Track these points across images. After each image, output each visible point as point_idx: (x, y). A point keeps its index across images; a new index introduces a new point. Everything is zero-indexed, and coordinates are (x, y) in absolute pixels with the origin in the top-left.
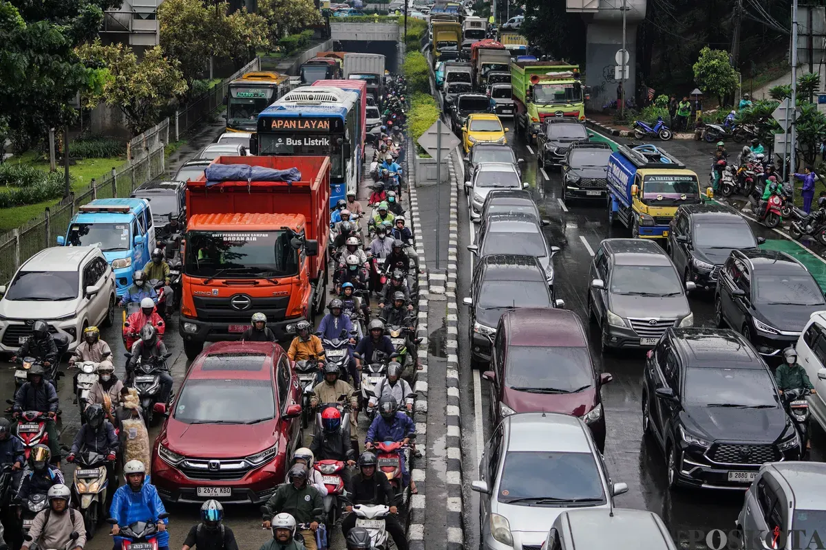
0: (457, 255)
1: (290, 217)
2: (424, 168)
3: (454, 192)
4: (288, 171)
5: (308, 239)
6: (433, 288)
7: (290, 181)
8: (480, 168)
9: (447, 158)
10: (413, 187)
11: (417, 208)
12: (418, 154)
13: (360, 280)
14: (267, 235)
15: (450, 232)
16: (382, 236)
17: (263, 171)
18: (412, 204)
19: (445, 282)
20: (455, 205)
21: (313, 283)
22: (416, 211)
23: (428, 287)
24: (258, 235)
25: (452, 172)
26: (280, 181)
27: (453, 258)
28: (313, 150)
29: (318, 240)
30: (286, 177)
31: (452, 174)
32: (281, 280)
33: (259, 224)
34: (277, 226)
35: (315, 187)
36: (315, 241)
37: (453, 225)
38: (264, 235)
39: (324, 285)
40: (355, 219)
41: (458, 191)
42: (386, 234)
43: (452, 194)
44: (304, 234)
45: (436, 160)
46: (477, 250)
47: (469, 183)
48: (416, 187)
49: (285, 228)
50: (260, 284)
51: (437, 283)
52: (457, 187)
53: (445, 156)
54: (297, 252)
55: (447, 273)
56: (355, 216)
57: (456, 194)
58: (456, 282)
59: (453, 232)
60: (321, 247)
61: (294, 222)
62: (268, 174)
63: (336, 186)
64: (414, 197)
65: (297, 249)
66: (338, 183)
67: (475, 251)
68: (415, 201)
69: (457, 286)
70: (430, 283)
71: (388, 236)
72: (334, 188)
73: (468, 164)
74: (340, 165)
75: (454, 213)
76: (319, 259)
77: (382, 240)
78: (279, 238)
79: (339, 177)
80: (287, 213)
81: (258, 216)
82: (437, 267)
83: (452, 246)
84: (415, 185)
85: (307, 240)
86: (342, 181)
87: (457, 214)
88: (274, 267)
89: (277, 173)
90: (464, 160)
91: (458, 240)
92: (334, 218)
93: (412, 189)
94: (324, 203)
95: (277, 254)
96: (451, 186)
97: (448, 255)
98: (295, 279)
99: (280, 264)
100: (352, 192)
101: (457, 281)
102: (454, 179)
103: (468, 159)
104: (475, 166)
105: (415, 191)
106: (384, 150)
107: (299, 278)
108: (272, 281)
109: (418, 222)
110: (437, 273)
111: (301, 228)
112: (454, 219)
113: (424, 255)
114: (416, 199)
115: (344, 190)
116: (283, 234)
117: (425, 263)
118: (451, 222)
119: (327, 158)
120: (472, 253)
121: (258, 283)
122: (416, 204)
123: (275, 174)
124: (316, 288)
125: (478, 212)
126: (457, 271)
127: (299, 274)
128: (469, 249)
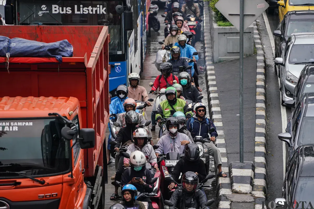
0: (266, 145)
1: (61, 101)
2: (224, 39)
3: (260, 67)
4: (57, 44)
5: (83, 127)
6: (237, 187)
7: (59, 57)
8: (293, 40)
9: (252, 26)
10: (211, 63)
11: (216, 88)
12: (216, 21)
13: (147, 181)
14: (31, 124)
15: (256, 117)
16: (174, 130)
17: (25, 45)
18: (211, 89)
19: (252, 179)
20: (262, 83)
21: (89, 182)
22: (215, 92)
23: (230, 185)
24: (20, 124)
25: (258, 43)
26: (46, 56)
27: (262, 149)
28: (85, 19)
29: (95, 128)
30: (54, 51)
31: (258, 46)
32: (50, 179)
33: (21, 110)
34: (45, 113)
35: (91, 63)
36: (92, 129)
37: (261, 108)
38: (27, 124)
39: (103, 185)
40: (140, 108)
41: (266, 67)
42: (178, 128)
43: (259, 70)
44: (78, 123)
45: (239, 30)
46: (290, 139)
47: (280, 60)
48: (214, 63)
49: (54, 114)
50: (23, 184)
51: (242, 180)
52: (265, 62)
53: (250, 24)
54: (69, 144)
55: (253, 168)
56: (139, 104)
57: (262, 71)
58: (265, 179)
59: (260, 117)
60: (99, 139)
61: (65, 108)
62: (32, 48)
63: (116, 64)
64: (211, 75)
65: (69, 140)
66: (117, 61)
67: (288, 141)
68: (213, 80)
69: (267, 184)
70: (233, 180)
71: (181, 131)
72: (113, 67)
73: (280, 39)
74: (120, 39)
75: (260, 94)
76: (97, 152)
77: (173, 136)
78: (46, 127)
79: (119, 53)
80: (56, 95)
81: (20, 100)
82: (241, 160)
83: (260, 134)
84: (213, 60)
85: (81, 128)
86: (123, 58)
87: (265, 95)
88: (40, 163)
89: (44, 46)
90: (274, 34)
91: (267, 127)
92: (114, 108)
93: (209, 65)
94: (102, 83)
95: (44, 146)
96: (257, 61)
97: (255, 146)
98: (66, 177)
99: (47, 158)
100: (135, 75)
101: (266, 177)
102: (260, 52)
103: (279, 32)
104: (287, 39)
105: (213, 67)
106: (174, 33)
107: (72, 176)
108: (37, 181)
109: (217, 105)
110: (241, 168)
111: (74, 114)
112: (261, 101)
113: (225, 146)
114: (214, 77)
115: (125, 70)
116: (51, 123)
117: (227, 155)
118: (258, 105)
119: (105, 29)
120: (284, 143)
121: (20, 183)
122: (214, 83)
123: (41, 48)
124: (92, 189)
125: (291, 95)
126: (266, 166)
127: (72, 171)
128: (281, 138)
